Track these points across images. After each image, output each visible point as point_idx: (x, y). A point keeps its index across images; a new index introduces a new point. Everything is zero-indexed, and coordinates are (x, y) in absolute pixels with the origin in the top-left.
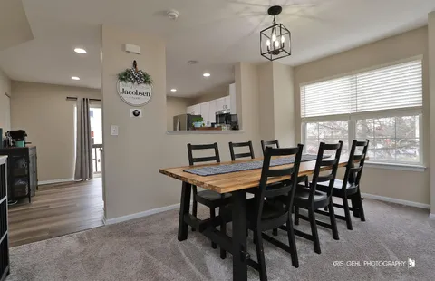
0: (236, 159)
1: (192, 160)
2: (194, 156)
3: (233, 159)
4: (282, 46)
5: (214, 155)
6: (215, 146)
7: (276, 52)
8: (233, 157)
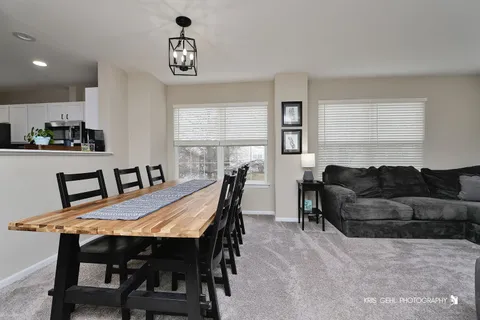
0: (125, 191)
1: (66, 199)
2: (70, 192)
3: (121, 192)
4: (192, 64)
5: (99, 188)
6: (98, 175)
7: (184, 68)
8: (121, 187)
